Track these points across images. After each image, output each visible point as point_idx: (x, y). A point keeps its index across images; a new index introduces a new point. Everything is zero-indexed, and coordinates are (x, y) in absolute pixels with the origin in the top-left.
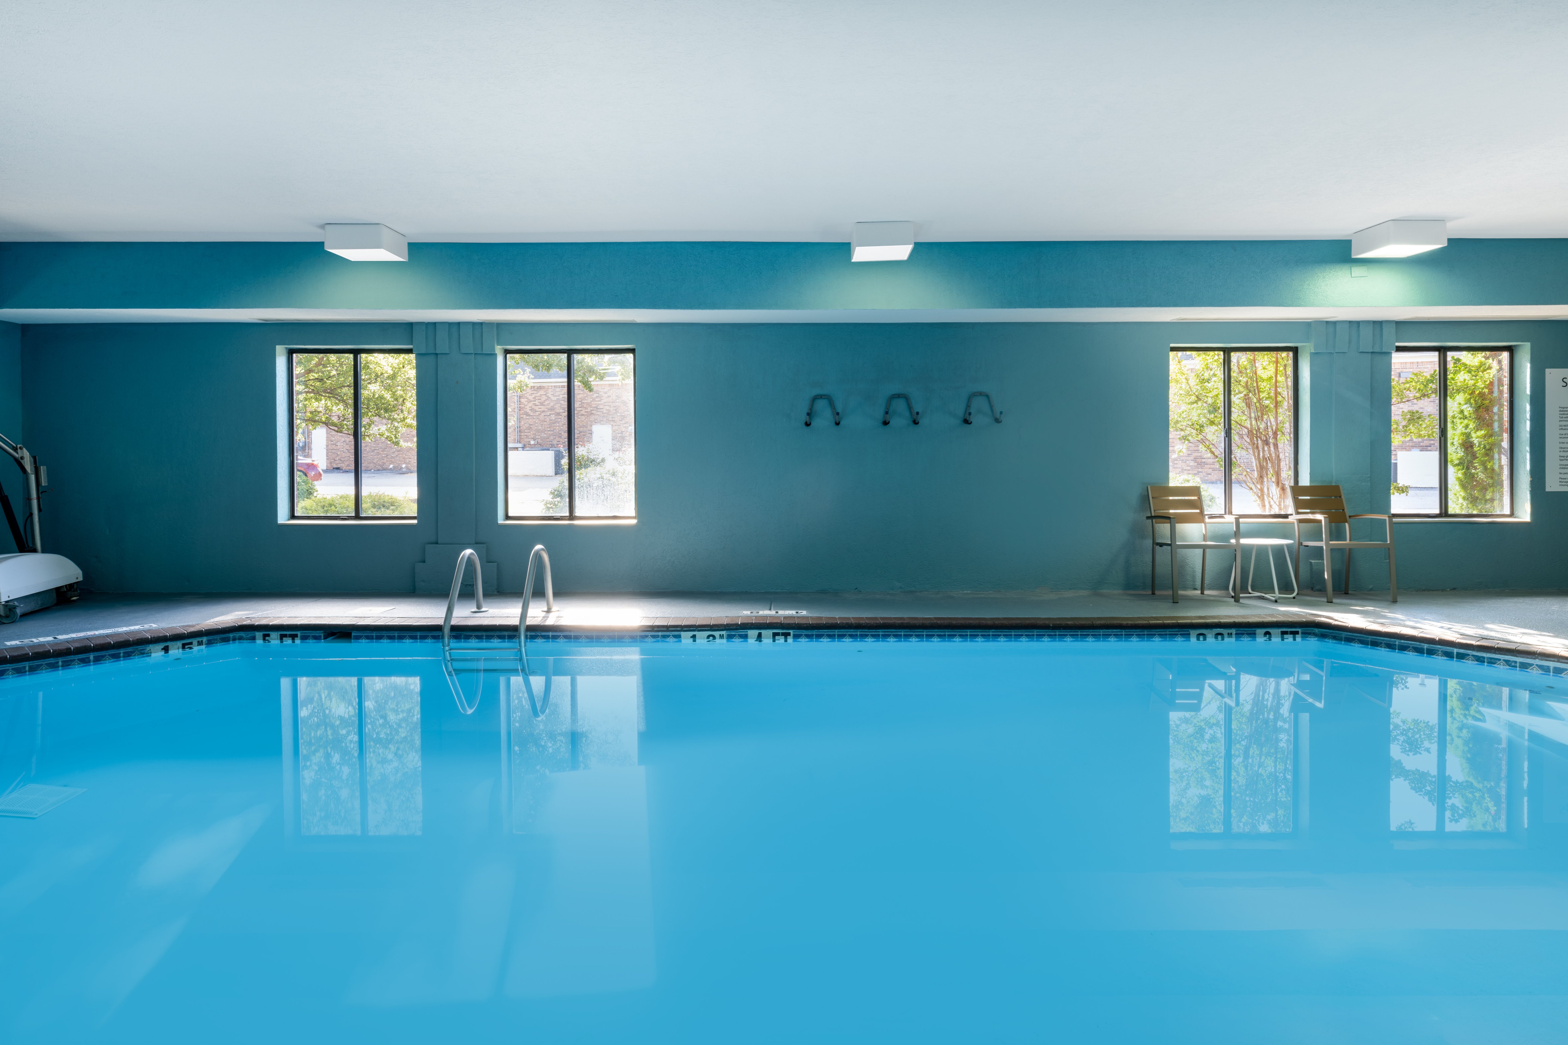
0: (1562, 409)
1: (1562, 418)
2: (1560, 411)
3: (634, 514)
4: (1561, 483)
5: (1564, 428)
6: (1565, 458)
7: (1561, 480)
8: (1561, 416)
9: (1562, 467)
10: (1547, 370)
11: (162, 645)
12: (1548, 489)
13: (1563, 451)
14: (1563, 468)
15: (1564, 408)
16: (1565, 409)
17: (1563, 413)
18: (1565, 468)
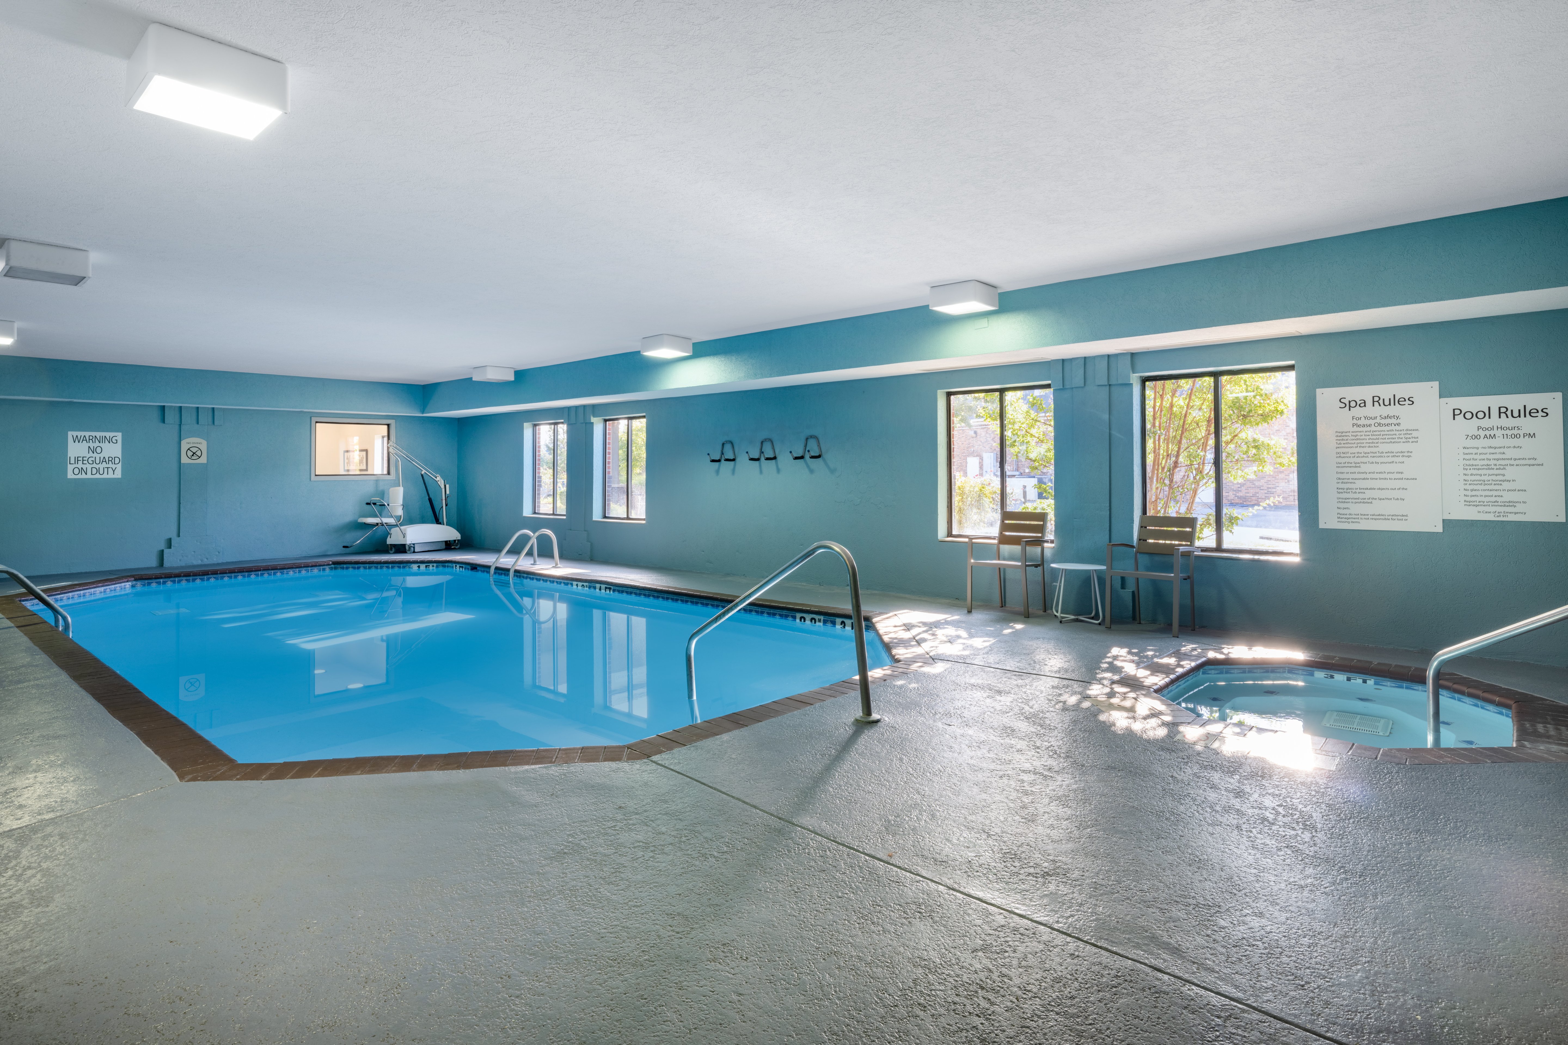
0: (1340, 434)
1: (1340, 444)
2: (1337, 436)
3: (644, 517)
4: (1340, 520)
5: (1342, 455)
6: (1345, 490)
7: (1339, 516)
8: (1339, 442)
9: (1340, 500)
10: (1317, 390)
11: (417, 565)
12: (1322, 525)
13: (1342, 483)
14: (1342, 502)
15: (1342, 433)
16: (1344, 434)
17: (1341, 438)
18: (1344, 502)
